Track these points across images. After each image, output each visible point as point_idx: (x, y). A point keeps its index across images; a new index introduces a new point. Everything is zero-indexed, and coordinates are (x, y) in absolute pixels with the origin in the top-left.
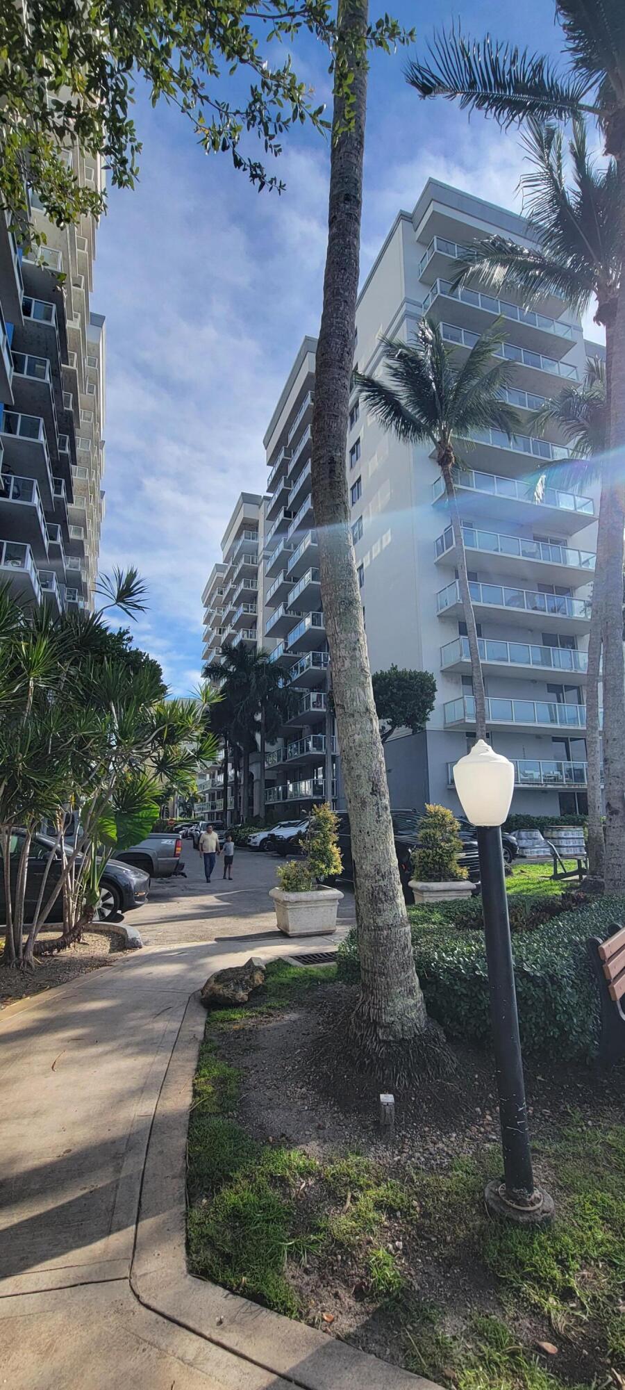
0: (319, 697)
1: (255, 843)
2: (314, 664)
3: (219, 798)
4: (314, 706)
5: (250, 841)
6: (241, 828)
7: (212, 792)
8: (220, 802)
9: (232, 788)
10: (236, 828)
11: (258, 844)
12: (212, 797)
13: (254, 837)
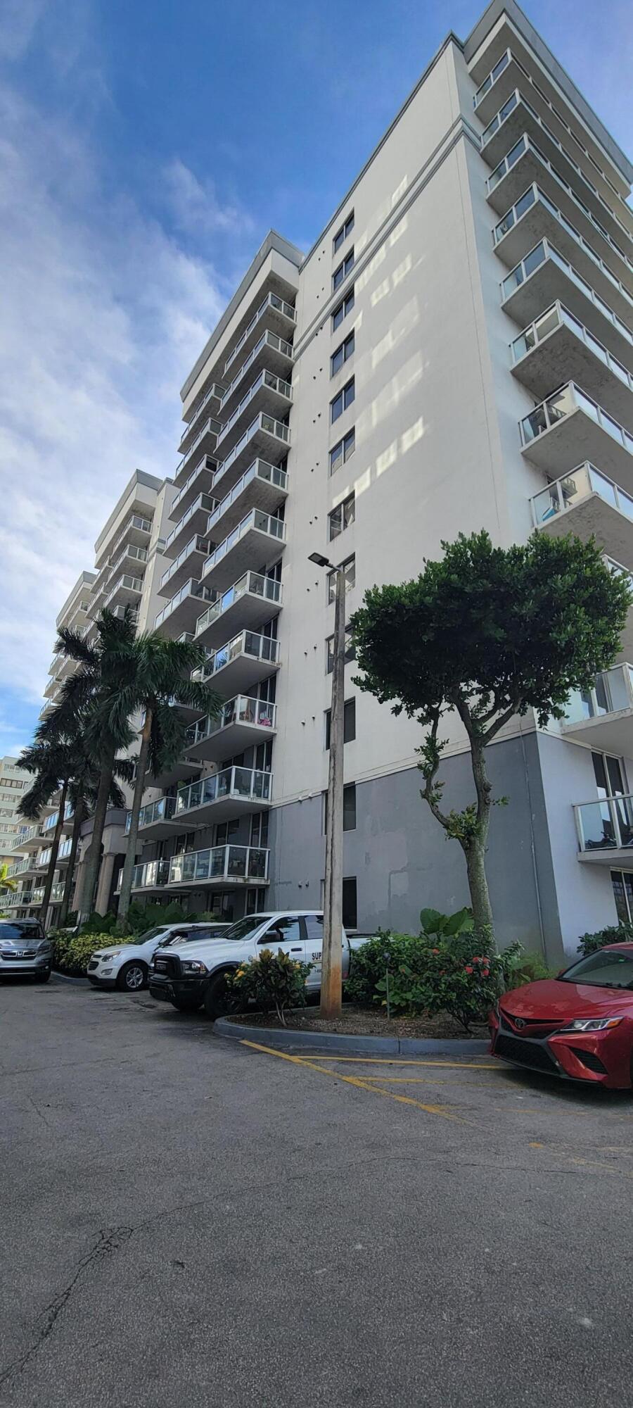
0: (251, 705)
1: (108, 971)
2: (248, 650)
3: (38, 885)
4: (242, 718)
5: (95, 965)
6: (75, 935)
7: (29, 877)
8: (39, 893)
9: (62, 872)
10: (64, 935)
11: (114, 975)
12: (28, 886)
13: (106, 958)
